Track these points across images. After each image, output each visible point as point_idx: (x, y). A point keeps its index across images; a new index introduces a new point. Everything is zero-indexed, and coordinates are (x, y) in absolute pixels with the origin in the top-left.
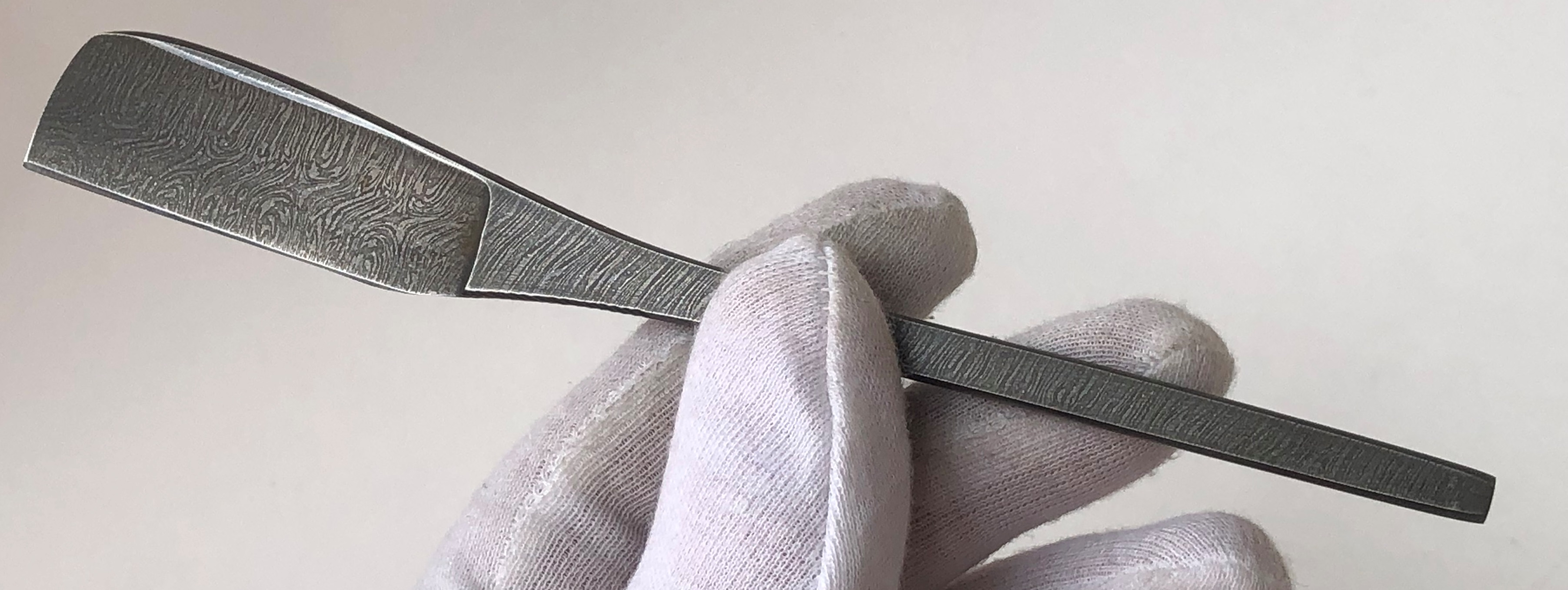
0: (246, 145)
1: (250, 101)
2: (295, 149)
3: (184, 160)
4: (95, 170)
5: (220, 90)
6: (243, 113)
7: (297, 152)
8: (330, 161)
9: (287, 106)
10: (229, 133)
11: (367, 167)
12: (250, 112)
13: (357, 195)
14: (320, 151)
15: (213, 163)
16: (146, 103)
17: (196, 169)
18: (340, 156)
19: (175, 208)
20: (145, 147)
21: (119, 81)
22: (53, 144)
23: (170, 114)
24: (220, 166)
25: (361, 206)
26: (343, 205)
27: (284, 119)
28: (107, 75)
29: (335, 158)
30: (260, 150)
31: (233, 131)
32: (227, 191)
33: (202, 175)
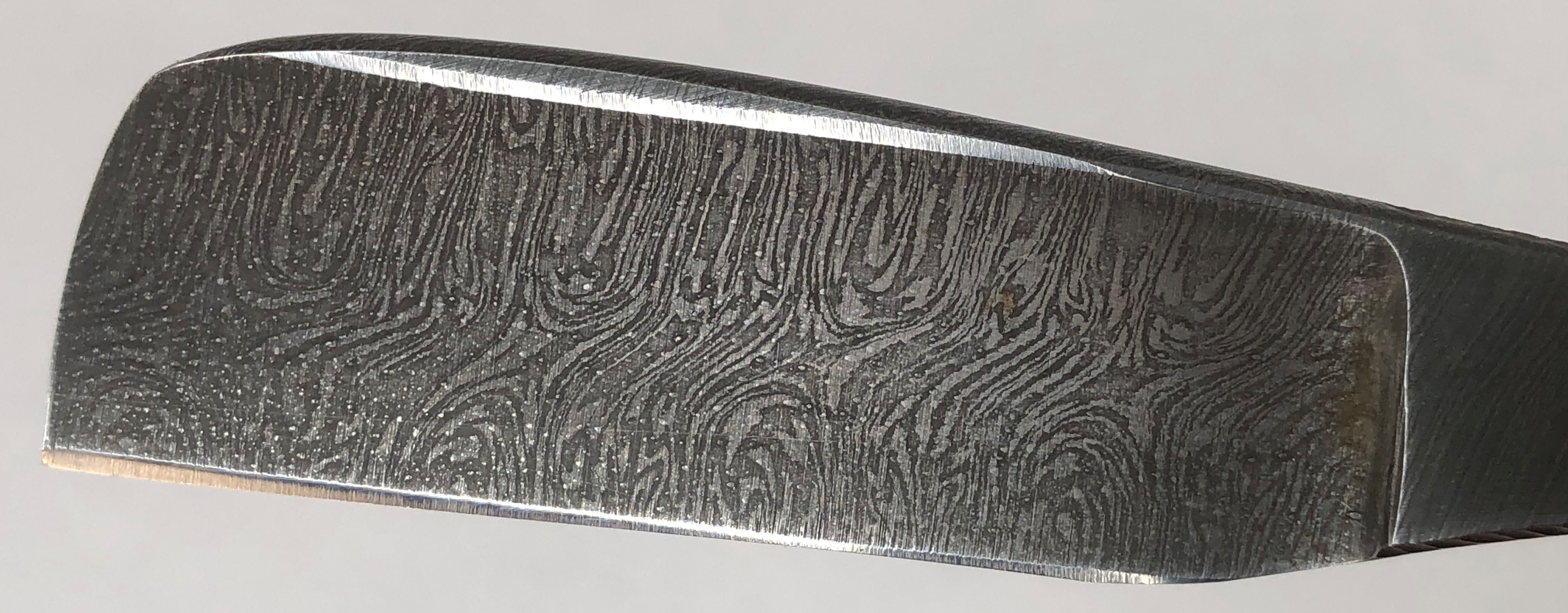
0: (645, 276)
1: (631, 156)
2: (787, 259)
3: (478, 354)
4: (239, 433)
5: (539, 146)
6: (616, 195)
7: (794, 265)
8: (892, 271)
9: (742, 147)
10: (589, 254)
11: (1006, 262)
12: (638, 188)
13: (990, 344)
14: (857, 248)
15: (564, 342)
16: (338, 225)
17: (519, 371)
18: (919, 250)
19: (485, 485)
20: (363, 342)
21: (248, 184)
22: (109, 388)
23: (412, 242)
24: (581, 347)
25: (1011, 369)
26: (955, 379)
27: (739, 184)
28: (211, 173)
29: (906, 259)
30: (686, 282)
31: (601, 247)
32: (617, 409)
33: (540, 381)
